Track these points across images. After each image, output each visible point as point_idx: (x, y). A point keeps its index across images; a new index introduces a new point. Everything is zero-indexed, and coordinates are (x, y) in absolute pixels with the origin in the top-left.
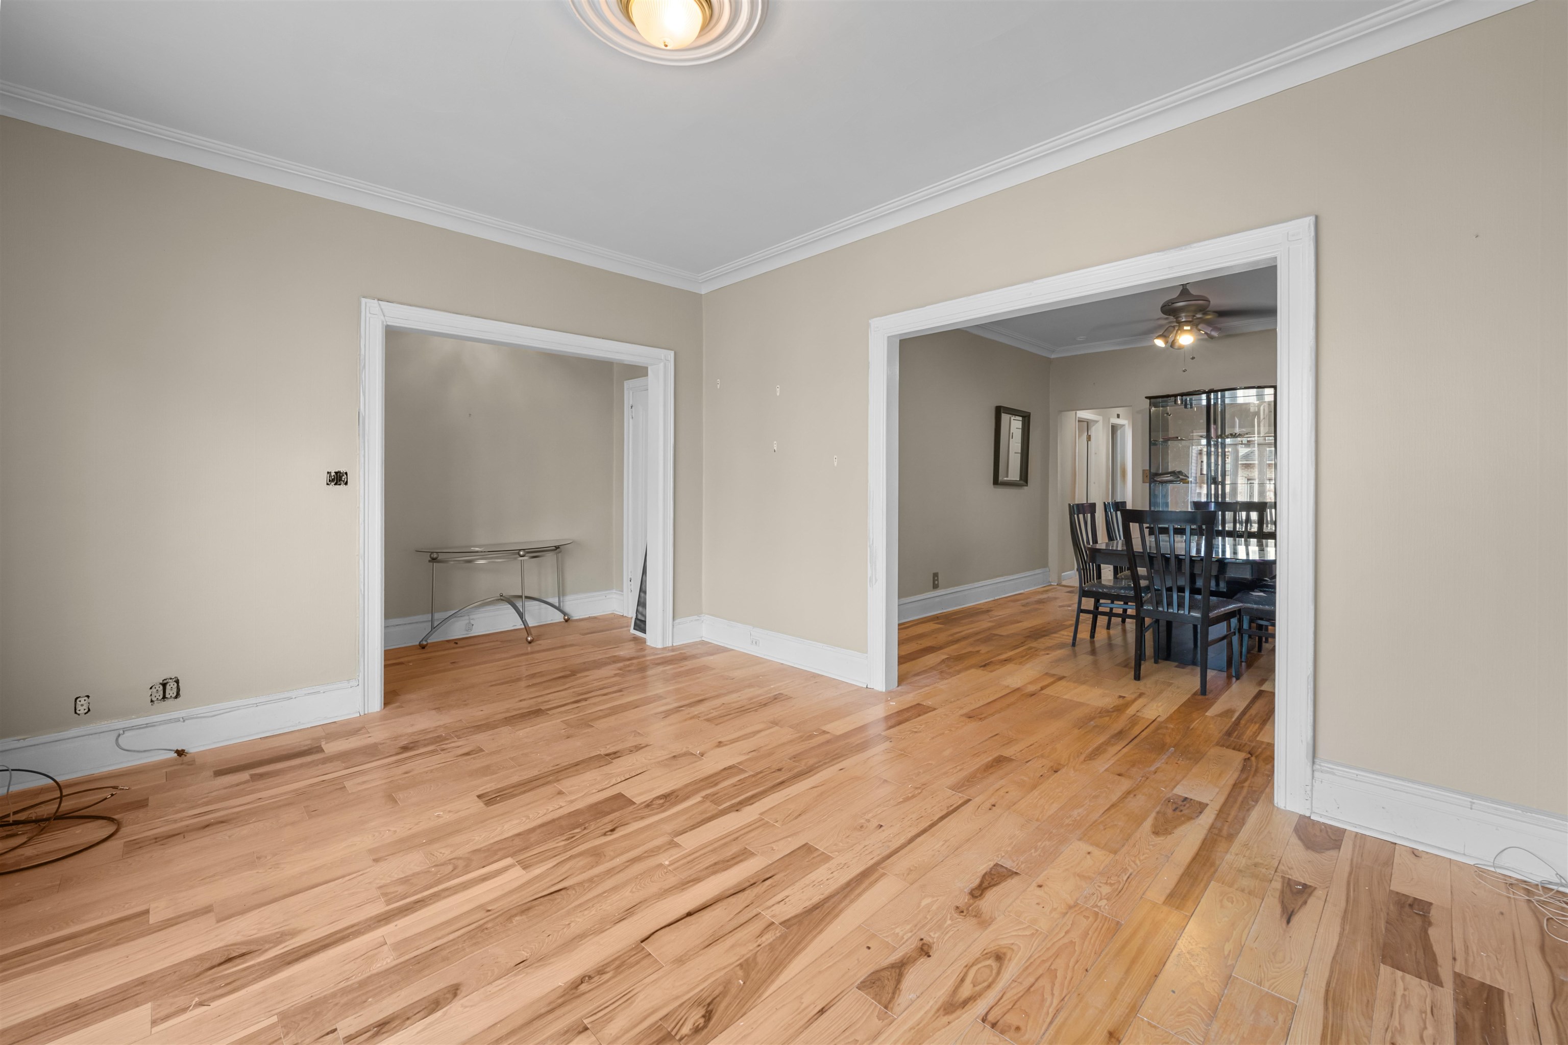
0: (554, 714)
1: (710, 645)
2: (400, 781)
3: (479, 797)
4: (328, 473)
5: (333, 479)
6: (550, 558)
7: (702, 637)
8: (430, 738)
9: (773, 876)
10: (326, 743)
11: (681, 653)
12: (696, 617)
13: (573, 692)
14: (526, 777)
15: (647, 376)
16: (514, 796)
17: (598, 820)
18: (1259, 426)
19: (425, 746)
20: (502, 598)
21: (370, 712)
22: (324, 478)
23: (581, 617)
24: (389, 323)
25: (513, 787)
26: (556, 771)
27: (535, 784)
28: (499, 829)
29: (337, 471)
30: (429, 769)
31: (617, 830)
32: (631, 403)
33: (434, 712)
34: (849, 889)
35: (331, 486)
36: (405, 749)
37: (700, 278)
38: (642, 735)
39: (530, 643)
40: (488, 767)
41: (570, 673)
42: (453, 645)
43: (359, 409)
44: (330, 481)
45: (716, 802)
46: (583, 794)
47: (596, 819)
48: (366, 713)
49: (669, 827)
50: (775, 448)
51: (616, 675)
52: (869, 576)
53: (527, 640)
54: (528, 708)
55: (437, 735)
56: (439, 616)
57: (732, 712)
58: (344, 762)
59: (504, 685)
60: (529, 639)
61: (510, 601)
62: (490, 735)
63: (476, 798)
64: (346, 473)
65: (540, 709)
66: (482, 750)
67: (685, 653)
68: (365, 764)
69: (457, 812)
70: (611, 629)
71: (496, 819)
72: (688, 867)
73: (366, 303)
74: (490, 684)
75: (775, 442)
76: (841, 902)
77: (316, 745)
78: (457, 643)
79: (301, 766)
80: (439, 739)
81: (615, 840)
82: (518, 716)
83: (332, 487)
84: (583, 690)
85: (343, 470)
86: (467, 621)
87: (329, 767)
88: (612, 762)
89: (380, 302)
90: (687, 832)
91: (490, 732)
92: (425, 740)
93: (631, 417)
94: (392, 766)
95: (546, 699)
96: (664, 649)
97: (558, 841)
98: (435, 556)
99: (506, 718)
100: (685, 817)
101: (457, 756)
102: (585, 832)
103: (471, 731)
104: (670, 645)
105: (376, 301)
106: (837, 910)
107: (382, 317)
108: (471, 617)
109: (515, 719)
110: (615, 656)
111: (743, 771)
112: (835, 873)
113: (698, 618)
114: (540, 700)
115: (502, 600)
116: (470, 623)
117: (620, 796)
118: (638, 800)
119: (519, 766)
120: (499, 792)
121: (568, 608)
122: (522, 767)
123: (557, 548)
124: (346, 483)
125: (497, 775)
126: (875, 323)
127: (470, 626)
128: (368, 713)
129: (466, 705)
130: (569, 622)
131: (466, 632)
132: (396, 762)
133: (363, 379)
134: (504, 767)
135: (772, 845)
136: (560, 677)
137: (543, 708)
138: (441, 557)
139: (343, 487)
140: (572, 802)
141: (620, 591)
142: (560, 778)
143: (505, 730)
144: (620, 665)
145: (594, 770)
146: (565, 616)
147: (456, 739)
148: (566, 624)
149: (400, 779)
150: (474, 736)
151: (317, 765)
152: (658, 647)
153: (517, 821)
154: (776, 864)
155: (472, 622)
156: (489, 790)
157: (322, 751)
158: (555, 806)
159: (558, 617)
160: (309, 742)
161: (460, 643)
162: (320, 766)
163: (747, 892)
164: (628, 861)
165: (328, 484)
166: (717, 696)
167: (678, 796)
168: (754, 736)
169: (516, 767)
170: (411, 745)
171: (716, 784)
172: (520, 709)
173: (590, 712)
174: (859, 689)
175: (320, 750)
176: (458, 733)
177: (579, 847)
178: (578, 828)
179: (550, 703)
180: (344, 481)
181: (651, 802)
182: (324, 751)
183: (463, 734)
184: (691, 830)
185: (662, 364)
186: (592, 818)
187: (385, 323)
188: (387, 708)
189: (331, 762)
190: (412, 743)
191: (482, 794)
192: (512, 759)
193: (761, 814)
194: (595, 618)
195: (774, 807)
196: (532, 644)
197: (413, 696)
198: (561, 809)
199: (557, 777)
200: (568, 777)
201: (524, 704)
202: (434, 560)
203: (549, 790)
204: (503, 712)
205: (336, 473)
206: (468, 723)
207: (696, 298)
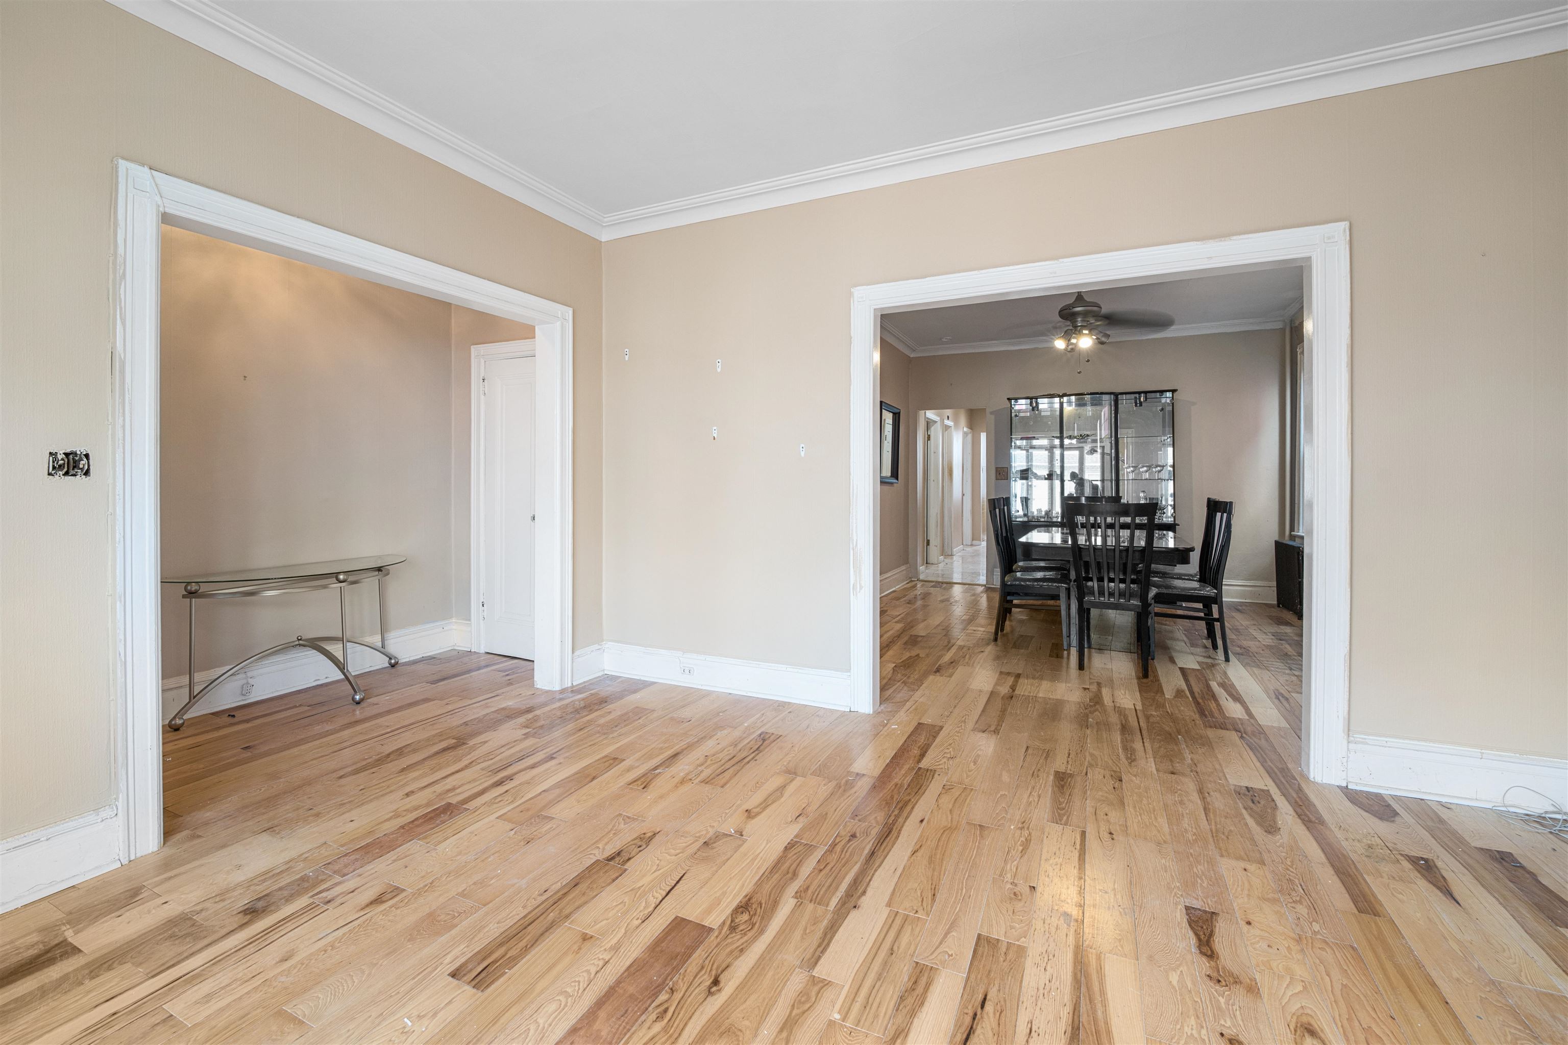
0: (476, 809)
1: (620, 680)
2: (283, 979)
3: (453, 975)
4: (50, 453)
5: (60, 466)
6: (370, 583)
7: (604, 670)
8: (288, 885)
9: (986, 996)
10: (76, 933)
11: (592, 695)
12: (596, 646)
13: (483, 769)
14: (510, 923)
15: (534, 337)
16: (513, 961)
17: (682, 971)
18: (1101, 430)
19: (289, 899)
20: (301, 642)
21: (138, 855)
22: (44, 463)
23: (412, 659)
24: (167, 210)
25: (501, 944)
26: (551, 901)
27: (534, 930)
28: (533, 1028)
29: (68, 451)
30: (321, 944)
31: (722, 978)
32: (482, 375)
33: (265, 837)
34: (1083, 989)
35: (57, 477)
36: (252, 912)
37: (606, 220)
38: (634, 819)
39: (358, 703)
40: (431, 917)
41: (454, 741)
42: (225, 719)
43: (114, 348)
44: (54, 468)
45: (820, 900)
46: (623, 931)
47: (676, 969)
48: (132, 858)
49: (791, 955)
50: (715, 435)
51: (527, 736)
52: (852, 582)
53: (353, 699)
54: (428, 805)
55: (298, 876)
56: (201, 678)
57: (727, 766)
58: (140, 964)
59: (362, 774)
60: (357, 697)
61: (315, 644)
62: (394, 861)
63: (451, 979)
64: (87, 456)
65: (449, 804)
66: (397, 891)
67: (596, 694)
68: (187, 958)
69: (435, 1015)
70: (469, 671)
71: (513, 1011)
72: (871, 1015)
73: (127, 169)
74: (335, 775)
75: (715, 428)
76: (1094, 1010)
77: (56, 942)
78: (233, 716)
79: (43, 992)
80: (306, 885)
81: (732, 998)
82: (421, 821)
83: (60, 480)
84: (494, 764)
85: (80, 449)
86: (244, 681)
87: (110, 981)
88: (626, 870)
89: (155, 173)
90: (819, 958)
91: (392, 855)
92: (280, 889)
93: (482, 392)
94: (246, 951)
95: (448, 787)
96: (563, 691)
97: (647, 1025)
98: (194, 587)
99: (402, 827)
100: (798, 934)
101: (362, 909)
102: (677, 996)
103: (356, 860)
104: (570, 685)
105: (146, 169)
106: (1102, 1024)
107: (158, 198)
108: (249, 674)
109: (417, 826)
110: (503, 709)
111: (810, 848)
112: (1048, 968)
113: (600, 647)
114: (438, 788)
115: (300, 645)
116: (248, 683)
117: (679, 923)
118: (714, 920)
119: (485, 905)
120: (484, 959)
121: (392, 648)
122: (490, 905)
123: (379, 569)
124: (87, 473)
125: (458, 929)
126: (859, 292)
127: (245, 689)
128: (136, 859)
129: (317, 815)
130: (398, 668)
131: (244, 698)
132: (250, 942)
133: (122, 297)
134: (460, 914)
135: (943, 948)
136: (445, 750)
137: (454, 800)
138: (204, 588)
139: (80, 479)
140: (616, 948)
141: (466, 620)
142: (566, 912)
143: (414, 847)
144: (521, 720)
145: (608, 888)
146: (390, 659)
147: (338, 879)
148: (393, 670)
149: (280, 974)
150: (368, 867)
151: (81, 984)
152: (554, 689)
153: (553, 1007)
154: (973, 976)
155: (251, 681)
156: (463, 960)
157: (76, 950)
158: (596, 962)
159: (381, 662)
160: (34, 938)
161: (239, 715)
162: (89, 984)
163: (979, 1031)
164: (781, 1030)
165: (49, 474)
166: (690, 747)
167: (761, 904)
168: (782, 795)
169: (480, 909)
170: (260, 904)
171: (795, 875)
172: (416, 808)
173: (530, 796)
174: (843, 714)
175: (69, 950)
176: (336, 867)
177: (690, 1025)
178: (660, 992)
179: (458, 791)
180: (82, 469)
181: (732, 921)
182: (80, 951)
183: (346, 866)
184: (823, 952)
185: (559, 323)
186: (669, 969)
187: (161, 209)
188: (168, 844)
189: (110, 968)
190: (259, 899)
191: (457, 969)
192: (463, 894)
193: (889, 904)
194: (432, 658)
195: (894, 890)
196: (363, 705)
197: (207, 814)
198: (609, 967)
199: (561, 911)
200: (578, 908)
201: (414, 800)
202: (191, 594)
203: (561, 938)
204: (390, 818)
205: (67, 455)
206: (342, 846)
207: (595, 246)
